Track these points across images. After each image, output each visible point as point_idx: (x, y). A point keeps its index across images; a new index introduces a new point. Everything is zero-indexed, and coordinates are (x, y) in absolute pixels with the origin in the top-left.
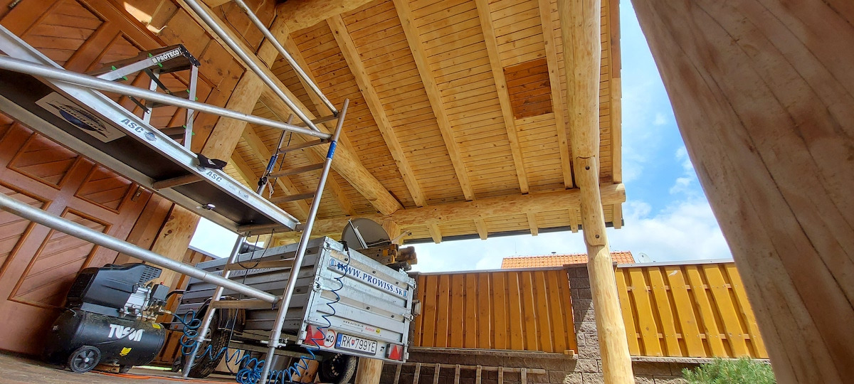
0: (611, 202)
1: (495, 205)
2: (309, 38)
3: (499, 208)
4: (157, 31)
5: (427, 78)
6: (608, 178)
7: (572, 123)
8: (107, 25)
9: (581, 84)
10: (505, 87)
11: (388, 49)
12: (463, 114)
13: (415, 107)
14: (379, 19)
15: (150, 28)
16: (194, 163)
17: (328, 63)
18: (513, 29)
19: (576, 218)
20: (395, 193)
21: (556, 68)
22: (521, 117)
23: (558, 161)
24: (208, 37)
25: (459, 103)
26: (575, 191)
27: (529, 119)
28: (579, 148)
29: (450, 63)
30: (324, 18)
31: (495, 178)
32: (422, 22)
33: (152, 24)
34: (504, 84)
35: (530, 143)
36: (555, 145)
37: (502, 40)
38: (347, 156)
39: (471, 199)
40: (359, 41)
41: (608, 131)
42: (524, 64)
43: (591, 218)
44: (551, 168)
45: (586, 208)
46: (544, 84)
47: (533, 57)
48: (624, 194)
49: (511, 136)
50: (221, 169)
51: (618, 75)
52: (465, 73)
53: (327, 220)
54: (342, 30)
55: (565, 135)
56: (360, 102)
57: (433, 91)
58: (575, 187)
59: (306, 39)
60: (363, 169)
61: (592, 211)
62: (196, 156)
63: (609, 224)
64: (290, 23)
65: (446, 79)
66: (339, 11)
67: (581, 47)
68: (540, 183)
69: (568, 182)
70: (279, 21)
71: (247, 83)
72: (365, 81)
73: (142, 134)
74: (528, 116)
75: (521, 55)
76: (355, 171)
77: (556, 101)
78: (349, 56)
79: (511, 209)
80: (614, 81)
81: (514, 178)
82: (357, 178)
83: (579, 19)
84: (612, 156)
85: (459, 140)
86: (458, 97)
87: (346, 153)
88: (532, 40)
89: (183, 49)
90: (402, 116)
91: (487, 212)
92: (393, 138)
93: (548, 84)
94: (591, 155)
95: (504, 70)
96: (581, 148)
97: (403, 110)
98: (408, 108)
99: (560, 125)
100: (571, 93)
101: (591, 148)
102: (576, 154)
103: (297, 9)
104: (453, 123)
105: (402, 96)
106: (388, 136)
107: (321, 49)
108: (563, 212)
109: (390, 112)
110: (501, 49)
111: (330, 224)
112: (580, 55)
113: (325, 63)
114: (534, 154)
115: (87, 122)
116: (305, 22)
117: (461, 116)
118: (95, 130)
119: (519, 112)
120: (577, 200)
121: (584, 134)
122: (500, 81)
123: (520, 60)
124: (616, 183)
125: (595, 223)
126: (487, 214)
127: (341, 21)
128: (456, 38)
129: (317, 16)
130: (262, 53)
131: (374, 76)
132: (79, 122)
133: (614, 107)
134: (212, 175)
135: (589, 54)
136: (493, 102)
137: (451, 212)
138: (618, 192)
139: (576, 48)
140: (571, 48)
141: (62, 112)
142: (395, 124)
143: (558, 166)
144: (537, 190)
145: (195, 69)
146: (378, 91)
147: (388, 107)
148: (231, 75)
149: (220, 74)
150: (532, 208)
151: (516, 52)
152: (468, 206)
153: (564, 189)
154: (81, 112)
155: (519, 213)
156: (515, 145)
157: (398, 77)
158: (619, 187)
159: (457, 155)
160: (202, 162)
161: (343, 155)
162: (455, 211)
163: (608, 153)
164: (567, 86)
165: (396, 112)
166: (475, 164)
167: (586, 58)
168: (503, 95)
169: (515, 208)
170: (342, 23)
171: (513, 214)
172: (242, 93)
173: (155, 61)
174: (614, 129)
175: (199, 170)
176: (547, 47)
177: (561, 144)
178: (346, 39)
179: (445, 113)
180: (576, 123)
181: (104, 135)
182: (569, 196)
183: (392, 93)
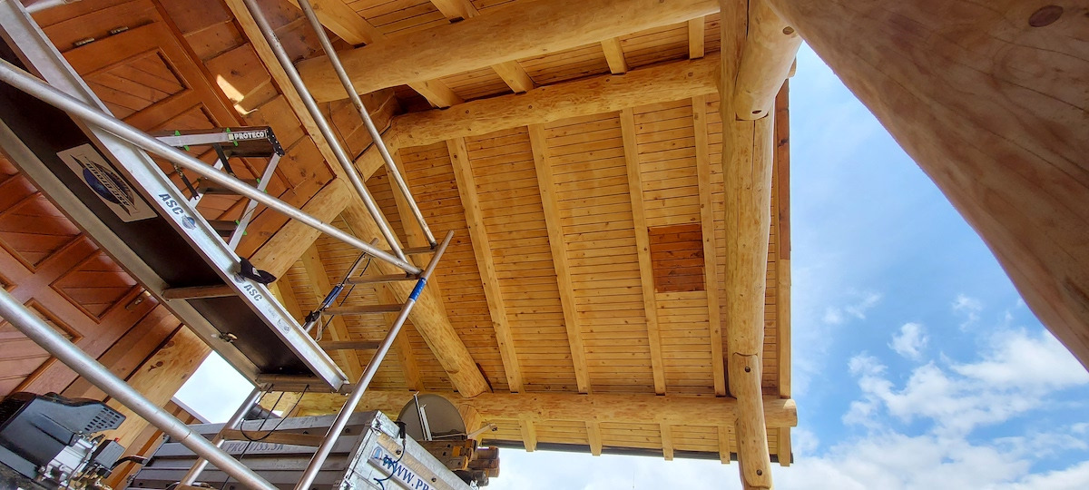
0: (776, 423)
1: (618, 405)
2: (420, 158)
3: (623, 409)
4: (244, 113)
5: (554, 225)
6: (773, 389)
7: (729, 305)
8: (187, 93)
9: (745, 257)
10: (648, 250)
11: (512, 185)
12: (590, 276)
13: (531, 259)
14: (507, 150)
15: (238, 108)
16: (233, 270)
17: (436, 189)
18: (664, 185)
19: (729, 442)
20: (484, 369)
21: (712, 237)
22: (665, 290)
23: (707, 355)
24: (302, 131)
25: (588, 262)
26: (727, 401)
27: (674, 295)
28: (737, 340)
29: (584, 212)
30: (444, 138)
31: (623, 367)
32: (558, 161)
33: (242, 104)
34: (647, 246)
35: (673, 326)
36: (704, 333)
37: (650, 196)
38: (433, 305)
39: (586, 391)
40: (479, 171)
41: (774, 326)
42: (673, 227)
43: (751, 444)
44: (697, 364)
45: (745, 427)
46: (696, 254)
47: (686, 220)
48: (795, 414)
49: (649, 312)
50: (265, 284)
51: (787, 257)
52: (601, 227)
53: (381, 393)
54: (462, 155)
55: (718, 321)
56: (465, 241)
57: (557, 241)
58: (728, 396)
59: (417, 159)
60: (448, 326)
61: (753, 432)
62: (239, 260)
63: (774, 458)
64: (404, 137)
65: (576, 230)
66: (465, 133)
67: (747, 214)
68: (681, 382)
69: (719, 387)
70: (392, 132)
71: (332, 191)
72: (476, 217)
73: (178, 218)
74: (672, 290)
75: (670, 217)
76: (438, 327)
77: (710, 276)
78: (464, 185)
79: (640, 414)
80: (782, 262)
81: (648, 370)
82: (438, 337)
83: (747, 181)
84: (778, 358)
85: (581, 308)
86: (588, 254)
87: (431, 302)
88: (686, 201)
89: (270, 132)
90: (513, 267)
91: (606, 414)
92: (497, 293)
93: (700, 255)
94: (752, 352)
95: (649, 230)
96: (740, 340)
97: (516, 259)
98: (522, 258)
99: (713, 308)
100: (731, 267)
101: (753, 343)
102: (732, 348)
103: (416, 124)
104: (577, 286)
105: (518, 243)
106: (490, 289)
107: (431, 172)
108: (710, 430)
109: (500, 259)
110: (648, 205)
111: (384, 398)
112: (746, 223)
113: (432, 188)
114: (676, 341)
115: (113, 189)
116: (421, 139)
117: (588, 277)
118: (118, 202)
119: (662, 284)
120: (730, 414)
121: (744, 322)
122: (643, 242)
123: (669, 221)
124: (786, 397)
125: (757, 451)
126: (606, 417)
127: (464, 146)
128: (596, 185)
129: (437, 135)
130: (361, 163)
131: (488, 213)
132: (101, 187)
133: (782, 295)
134: (251, 290)
135: (757, 223)
136: (629, 267)
137: (557, 406)
138: (787, 410)
139: (742, 214)
140: (735, 212)
141: (86, 172)
142: (503, 275)
143: (707, 363)
144: (676, 392)
145: (276, 158)
146: (490, 231)
147: (498, 253)
148: (316, 179)
149: (303, 174)
150: (669, 417)
151: (665, 212)
152: (580, 401)
153: (713, 396)
154: (111, 176)
155: (651, 422)
156: (652, 325)
157: (516, 218)
158: (789, 403)
159: (576, 327)
160: (244, 270)
161: (428, 303)
162: (563, 405)
163: (773, 354)
164: (727, 260)
165: (506, 260)
166: (599, 343)
167: (753, 227)
168: (645, 259)
169: (645, 413)
170: (465, 149)
171: (643, 422)
172: (322, 203)
173: (231, 137)
174: (782, 323)
175: (236, 279)
176: (703, 211)
177: (713, 331)
178: (464, 166)
179: (568, 272)
180: (735, 306)
181: (128, 211)
182: (720, 406)
183: (507, 236)
